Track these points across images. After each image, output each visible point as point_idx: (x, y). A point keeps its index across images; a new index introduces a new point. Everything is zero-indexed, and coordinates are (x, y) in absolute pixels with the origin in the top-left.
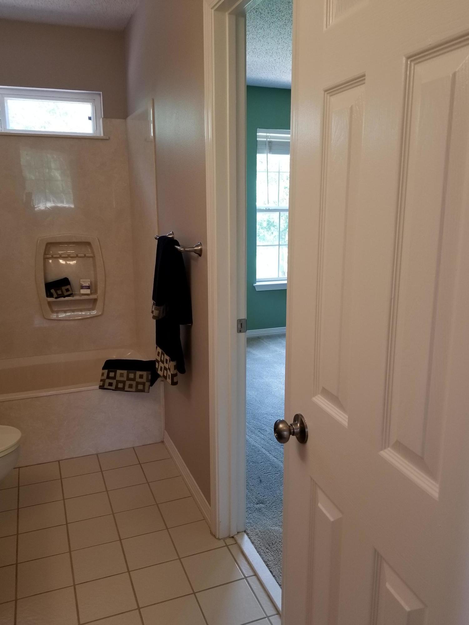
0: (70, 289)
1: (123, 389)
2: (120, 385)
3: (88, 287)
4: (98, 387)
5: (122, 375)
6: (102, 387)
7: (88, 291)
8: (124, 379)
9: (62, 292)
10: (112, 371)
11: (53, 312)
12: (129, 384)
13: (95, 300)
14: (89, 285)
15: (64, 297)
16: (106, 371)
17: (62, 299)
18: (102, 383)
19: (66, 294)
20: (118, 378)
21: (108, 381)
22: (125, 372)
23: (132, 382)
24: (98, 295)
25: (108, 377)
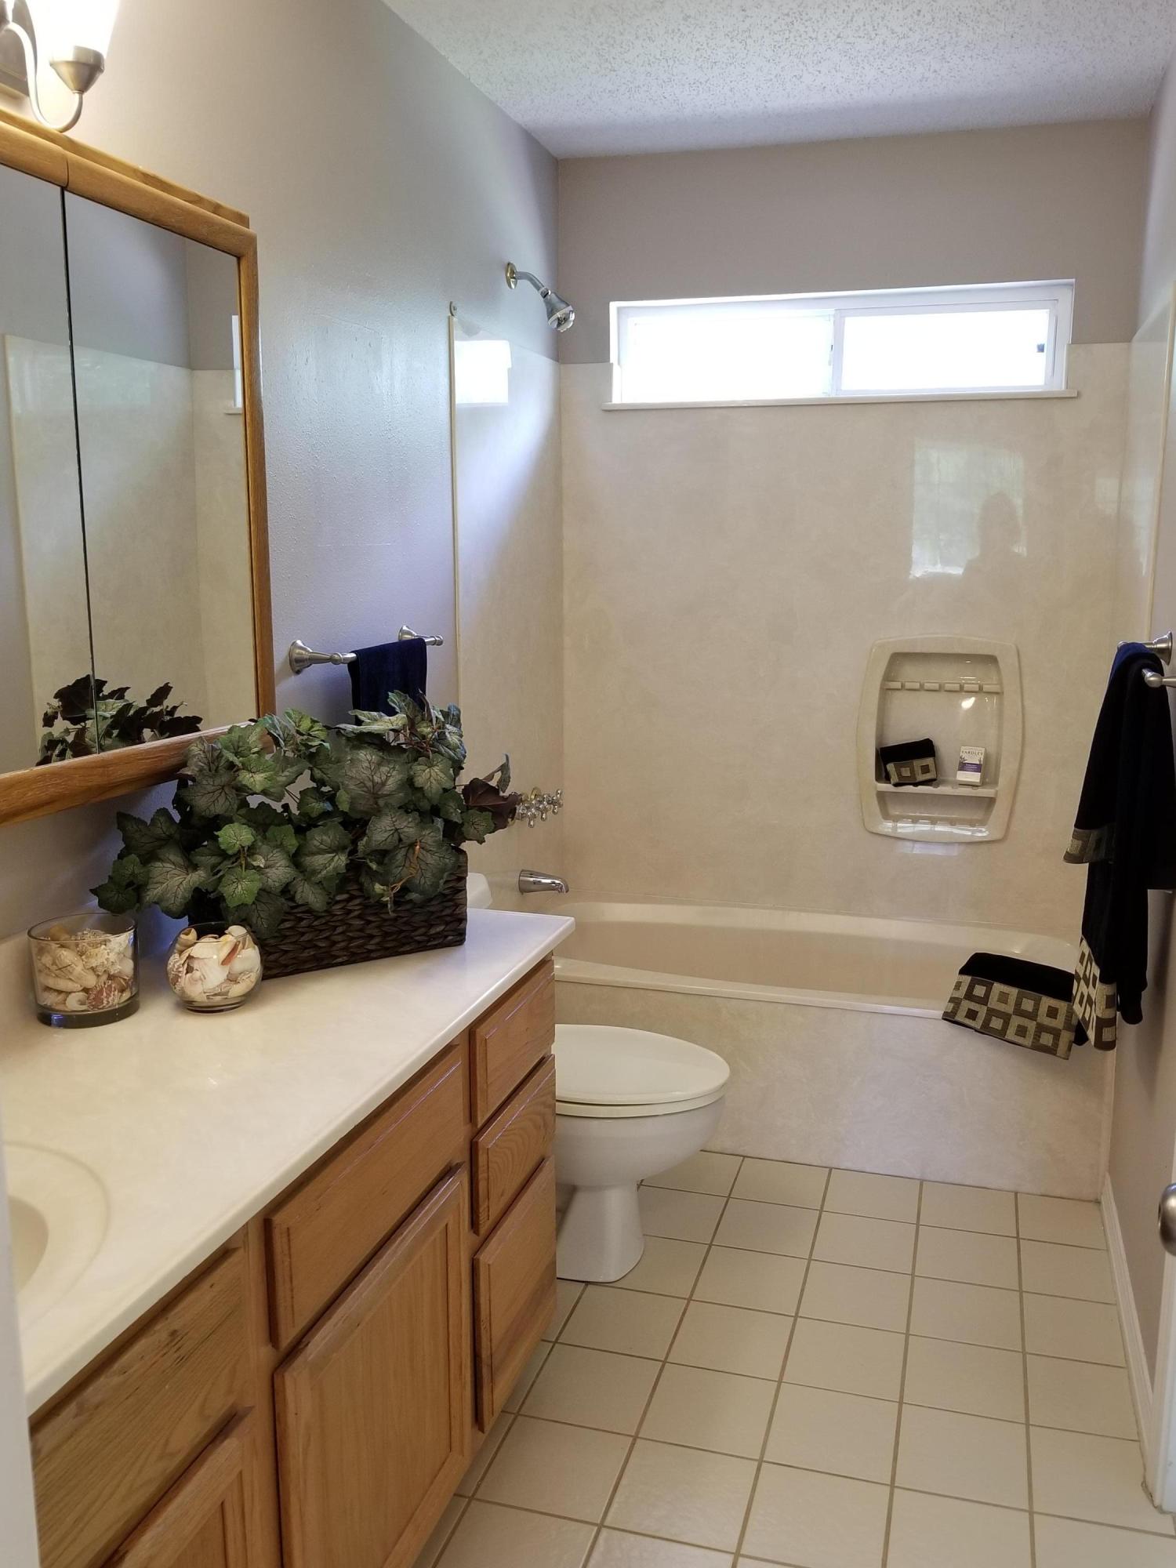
0: (932, 767)
1: (1000, 1034)
2: (996, 1024)
3: (978, 768)
4: (940, 1013)
5: (1003, 998)
6: (949, 1017)
7: (974, 777)
8: (1009, 1008)
9: (912, 771)
10: (982, 984)
11: (887, 816)
12: (1019, 1026)
13: (991, 802)
14: (980, 761)
15: (916, 784)
16: (967, 979)
17: (910, 789)
18: (952, 1005)
19: (921, 777)
20: (993, 1003)
21: (967, 1005)
22: (1013, 992)
23: (1026, 1022)
24: (997, 789)
25: (969, 996)
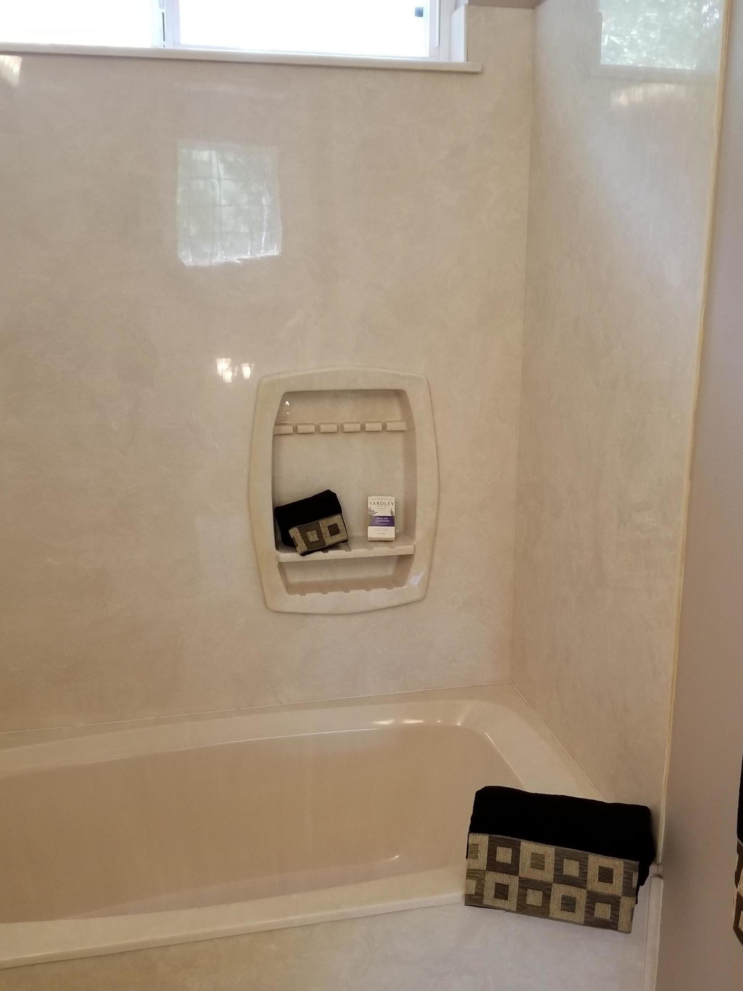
0: (341, 527)
1: (542, 912)
2: (534, 898)
3: (390, 521)
4: (458, 894)
5: (538, 862)
6: (474, 900)
7: (389, 532)
8: (547, 875)
9: (320, 534)
10: (505, 845)
12: (564, 898)
14: (392, 512)
15: (325, 549)
16: (483, 840)
17: (319, 556)
18: (473, 883)
19: (329, 540)
20: (526, 870)
21: (492, 879)
22: (548, 851)
23: (573, 891)
24: (415, 543)
25: (493, 865)
